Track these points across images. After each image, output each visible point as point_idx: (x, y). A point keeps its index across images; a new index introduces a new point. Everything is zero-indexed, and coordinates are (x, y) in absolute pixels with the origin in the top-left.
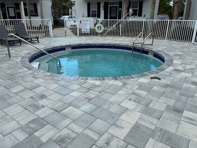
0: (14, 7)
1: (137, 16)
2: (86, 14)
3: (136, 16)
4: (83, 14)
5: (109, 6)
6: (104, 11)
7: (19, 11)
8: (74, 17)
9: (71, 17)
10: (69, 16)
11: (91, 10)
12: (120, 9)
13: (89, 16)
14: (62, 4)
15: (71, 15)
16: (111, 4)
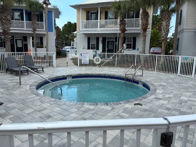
0: (22, 40)
1: (132, 49)
2: (86, 47)
3: (130, 49)
4: (84, 46)
5: (107, 40)
6: (102, 44)
7: (26, 43)
8: (75, 48)
9: (73, 48)
10: (70, 47)
11: (91, 43)
12: (116, 43)
13: (89, 48)
14: (65, 36)
15: (73, 45)
16: (108, 38)
